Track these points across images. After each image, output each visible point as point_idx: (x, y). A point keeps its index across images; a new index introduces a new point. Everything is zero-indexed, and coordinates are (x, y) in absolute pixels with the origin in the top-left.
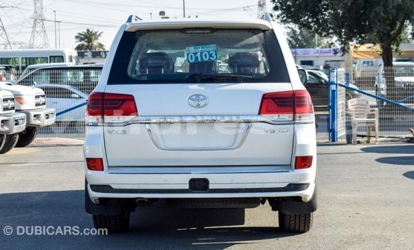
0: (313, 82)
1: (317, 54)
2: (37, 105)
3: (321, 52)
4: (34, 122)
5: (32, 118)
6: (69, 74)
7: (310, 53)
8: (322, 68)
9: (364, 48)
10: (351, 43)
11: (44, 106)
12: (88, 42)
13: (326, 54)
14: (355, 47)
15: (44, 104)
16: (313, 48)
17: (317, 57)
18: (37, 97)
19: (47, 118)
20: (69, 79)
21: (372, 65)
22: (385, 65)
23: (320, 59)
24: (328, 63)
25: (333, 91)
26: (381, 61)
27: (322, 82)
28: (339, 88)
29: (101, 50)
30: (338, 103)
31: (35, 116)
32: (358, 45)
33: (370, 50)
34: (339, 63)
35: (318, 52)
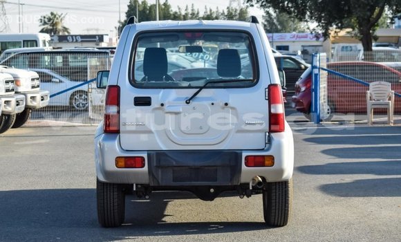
0: (292, 67)
1: (294, 39)
2: (33, 87)
3: (297, 36)
4: (30, 103)
5: (29, 99)
6: (47, 58)
7: (286, 38)
8: (299, 53)
9: (343, 33)
10: (331, 28)
11: (38, 89)
12: (53, 26)
13: (302, 39)
14: (336, 32)
15: (38, 86)
16: (289, 32)
17: (294, 42)
18: (33, 80)
19: (42, 100)
20: (47, 64)
21: (351, 50)
22: (364, 50)
23: (296, 43)
24: (305, 48)
25: (316, 75)
26: (360, 46)
27: (301, 67)
28: (322, 72)
29: (66, 34)
30: (321, 86)
31: (31, 98)
32: (338, 30)
33: (348, 35)
34: (317, 48)
35: (294, 36)
